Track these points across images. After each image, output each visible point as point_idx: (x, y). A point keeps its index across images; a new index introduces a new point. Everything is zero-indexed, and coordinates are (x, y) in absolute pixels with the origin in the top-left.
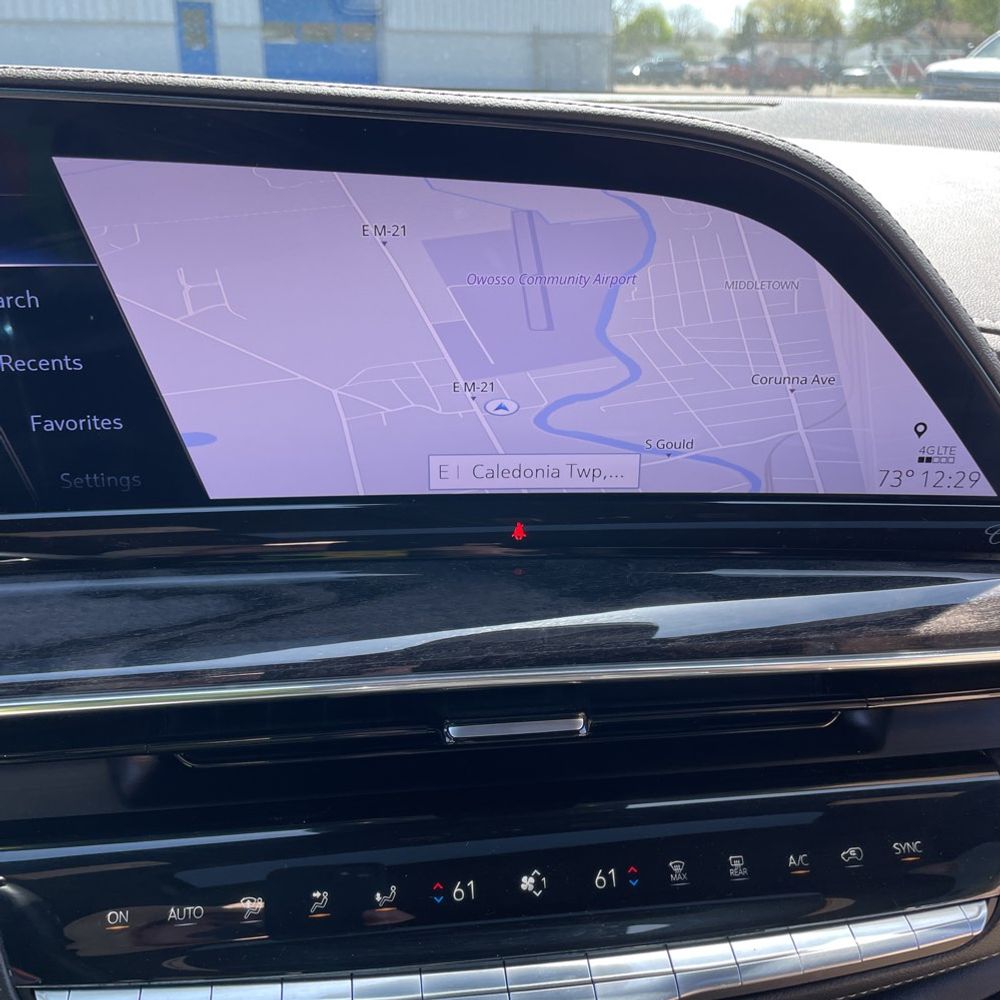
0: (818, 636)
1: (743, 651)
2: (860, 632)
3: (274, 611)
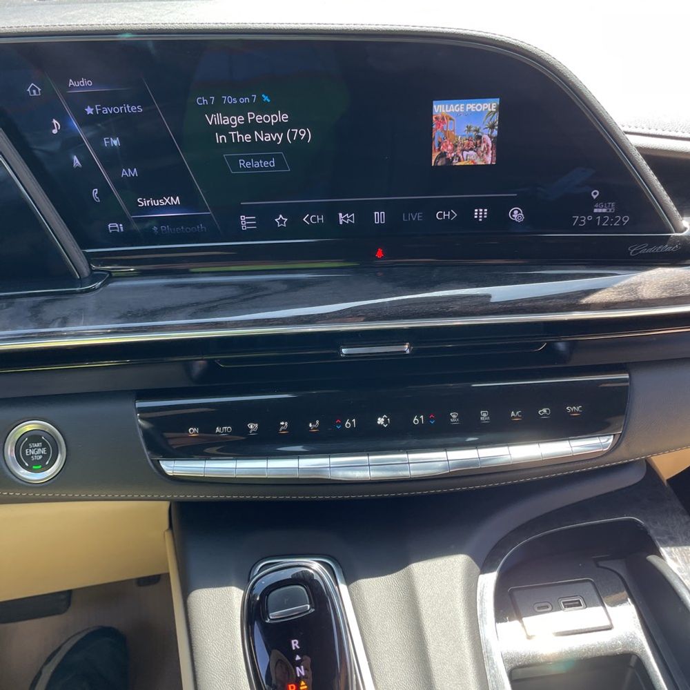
3: (258, 294)
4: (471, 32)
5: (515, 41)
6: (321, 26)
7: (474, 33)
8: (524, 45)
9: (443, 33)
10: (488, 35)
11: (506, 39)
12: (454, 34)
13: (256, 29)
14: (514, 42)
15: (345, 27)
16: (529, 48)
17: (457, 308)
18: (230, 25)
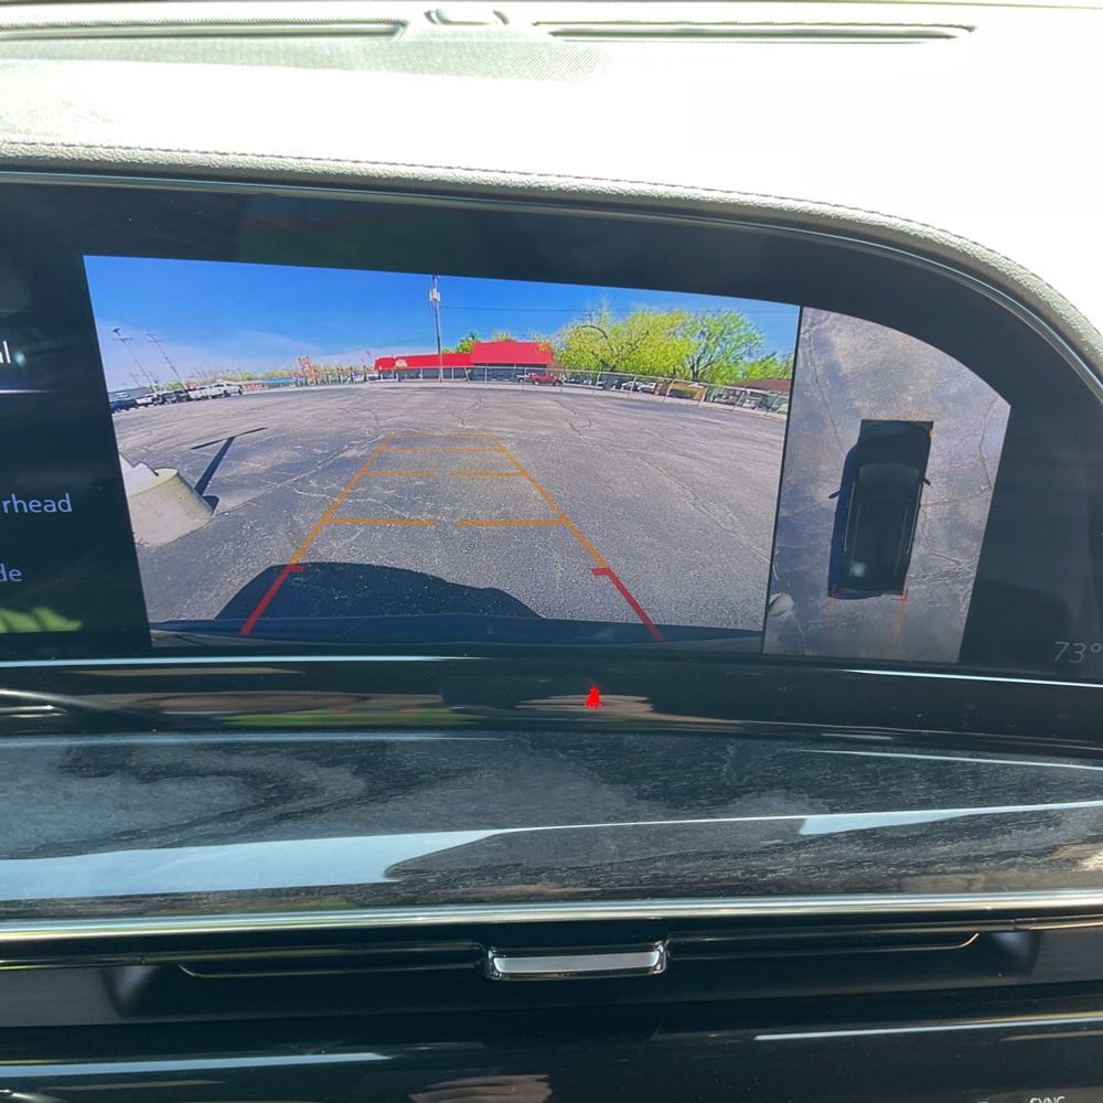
0: (958, 868)
1: (860, 886)
2: (1012, 865)
3: (290, 807)
4: (851, 212)
5: (959, 241)
6: (475, 174)
7: (859, 215)
8: (979, 252)
9: (781, 210)
10: (893, 221)
11: (937, 233)
12: (808, 214)
13: (306, 173)
14: (955, 242)
15: (534, 180)
16: (989, 258)
17: (785, 872)
18: (241, 159)
